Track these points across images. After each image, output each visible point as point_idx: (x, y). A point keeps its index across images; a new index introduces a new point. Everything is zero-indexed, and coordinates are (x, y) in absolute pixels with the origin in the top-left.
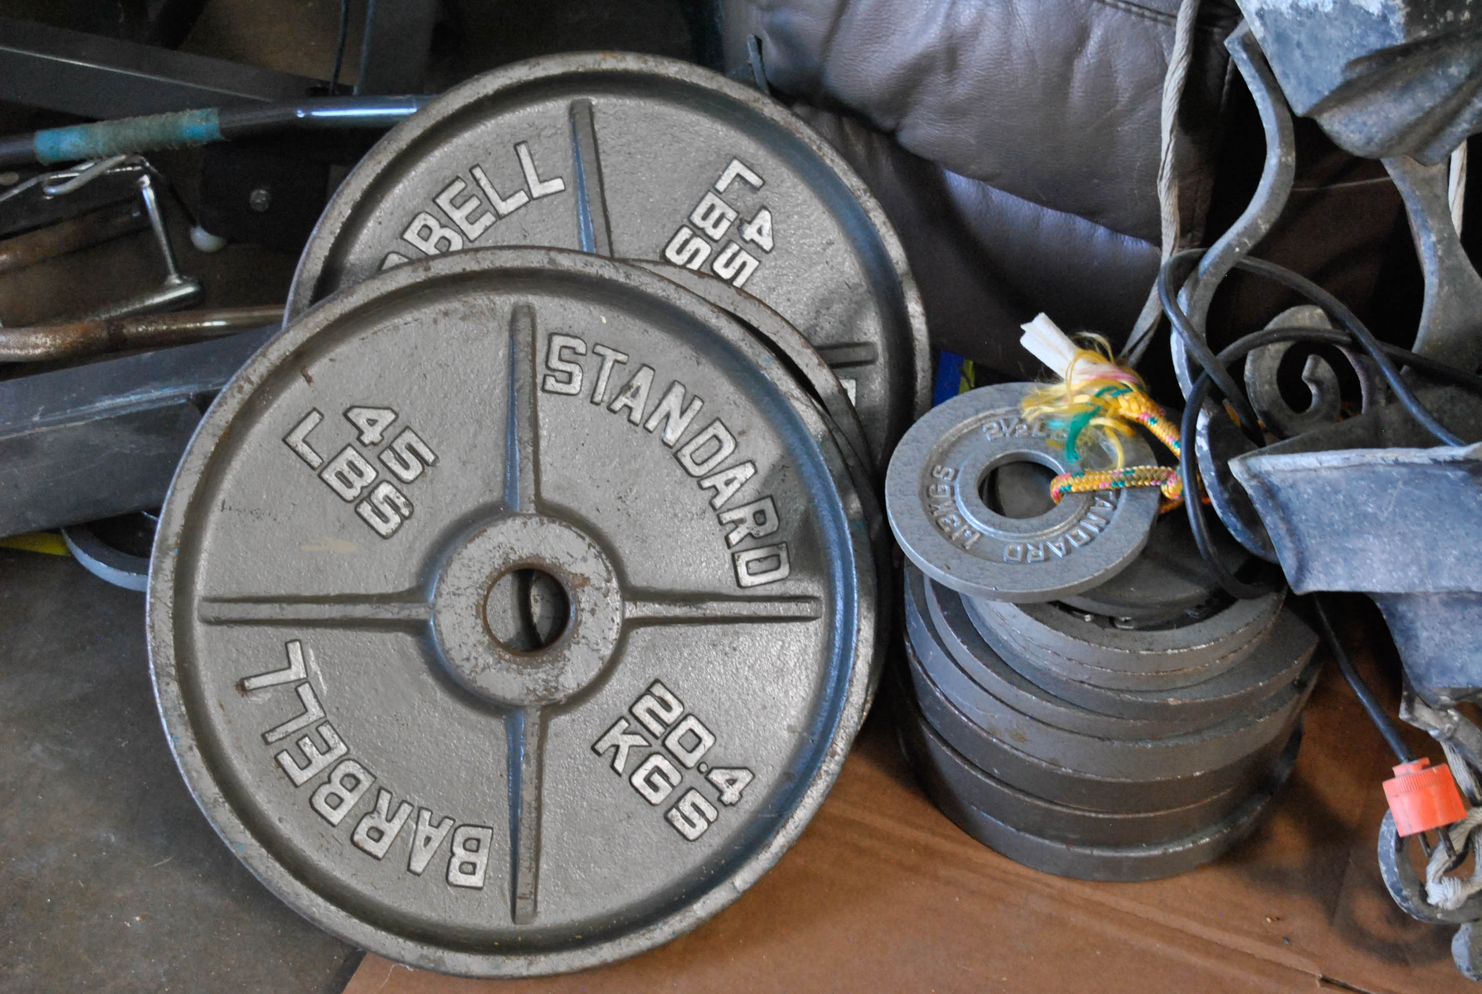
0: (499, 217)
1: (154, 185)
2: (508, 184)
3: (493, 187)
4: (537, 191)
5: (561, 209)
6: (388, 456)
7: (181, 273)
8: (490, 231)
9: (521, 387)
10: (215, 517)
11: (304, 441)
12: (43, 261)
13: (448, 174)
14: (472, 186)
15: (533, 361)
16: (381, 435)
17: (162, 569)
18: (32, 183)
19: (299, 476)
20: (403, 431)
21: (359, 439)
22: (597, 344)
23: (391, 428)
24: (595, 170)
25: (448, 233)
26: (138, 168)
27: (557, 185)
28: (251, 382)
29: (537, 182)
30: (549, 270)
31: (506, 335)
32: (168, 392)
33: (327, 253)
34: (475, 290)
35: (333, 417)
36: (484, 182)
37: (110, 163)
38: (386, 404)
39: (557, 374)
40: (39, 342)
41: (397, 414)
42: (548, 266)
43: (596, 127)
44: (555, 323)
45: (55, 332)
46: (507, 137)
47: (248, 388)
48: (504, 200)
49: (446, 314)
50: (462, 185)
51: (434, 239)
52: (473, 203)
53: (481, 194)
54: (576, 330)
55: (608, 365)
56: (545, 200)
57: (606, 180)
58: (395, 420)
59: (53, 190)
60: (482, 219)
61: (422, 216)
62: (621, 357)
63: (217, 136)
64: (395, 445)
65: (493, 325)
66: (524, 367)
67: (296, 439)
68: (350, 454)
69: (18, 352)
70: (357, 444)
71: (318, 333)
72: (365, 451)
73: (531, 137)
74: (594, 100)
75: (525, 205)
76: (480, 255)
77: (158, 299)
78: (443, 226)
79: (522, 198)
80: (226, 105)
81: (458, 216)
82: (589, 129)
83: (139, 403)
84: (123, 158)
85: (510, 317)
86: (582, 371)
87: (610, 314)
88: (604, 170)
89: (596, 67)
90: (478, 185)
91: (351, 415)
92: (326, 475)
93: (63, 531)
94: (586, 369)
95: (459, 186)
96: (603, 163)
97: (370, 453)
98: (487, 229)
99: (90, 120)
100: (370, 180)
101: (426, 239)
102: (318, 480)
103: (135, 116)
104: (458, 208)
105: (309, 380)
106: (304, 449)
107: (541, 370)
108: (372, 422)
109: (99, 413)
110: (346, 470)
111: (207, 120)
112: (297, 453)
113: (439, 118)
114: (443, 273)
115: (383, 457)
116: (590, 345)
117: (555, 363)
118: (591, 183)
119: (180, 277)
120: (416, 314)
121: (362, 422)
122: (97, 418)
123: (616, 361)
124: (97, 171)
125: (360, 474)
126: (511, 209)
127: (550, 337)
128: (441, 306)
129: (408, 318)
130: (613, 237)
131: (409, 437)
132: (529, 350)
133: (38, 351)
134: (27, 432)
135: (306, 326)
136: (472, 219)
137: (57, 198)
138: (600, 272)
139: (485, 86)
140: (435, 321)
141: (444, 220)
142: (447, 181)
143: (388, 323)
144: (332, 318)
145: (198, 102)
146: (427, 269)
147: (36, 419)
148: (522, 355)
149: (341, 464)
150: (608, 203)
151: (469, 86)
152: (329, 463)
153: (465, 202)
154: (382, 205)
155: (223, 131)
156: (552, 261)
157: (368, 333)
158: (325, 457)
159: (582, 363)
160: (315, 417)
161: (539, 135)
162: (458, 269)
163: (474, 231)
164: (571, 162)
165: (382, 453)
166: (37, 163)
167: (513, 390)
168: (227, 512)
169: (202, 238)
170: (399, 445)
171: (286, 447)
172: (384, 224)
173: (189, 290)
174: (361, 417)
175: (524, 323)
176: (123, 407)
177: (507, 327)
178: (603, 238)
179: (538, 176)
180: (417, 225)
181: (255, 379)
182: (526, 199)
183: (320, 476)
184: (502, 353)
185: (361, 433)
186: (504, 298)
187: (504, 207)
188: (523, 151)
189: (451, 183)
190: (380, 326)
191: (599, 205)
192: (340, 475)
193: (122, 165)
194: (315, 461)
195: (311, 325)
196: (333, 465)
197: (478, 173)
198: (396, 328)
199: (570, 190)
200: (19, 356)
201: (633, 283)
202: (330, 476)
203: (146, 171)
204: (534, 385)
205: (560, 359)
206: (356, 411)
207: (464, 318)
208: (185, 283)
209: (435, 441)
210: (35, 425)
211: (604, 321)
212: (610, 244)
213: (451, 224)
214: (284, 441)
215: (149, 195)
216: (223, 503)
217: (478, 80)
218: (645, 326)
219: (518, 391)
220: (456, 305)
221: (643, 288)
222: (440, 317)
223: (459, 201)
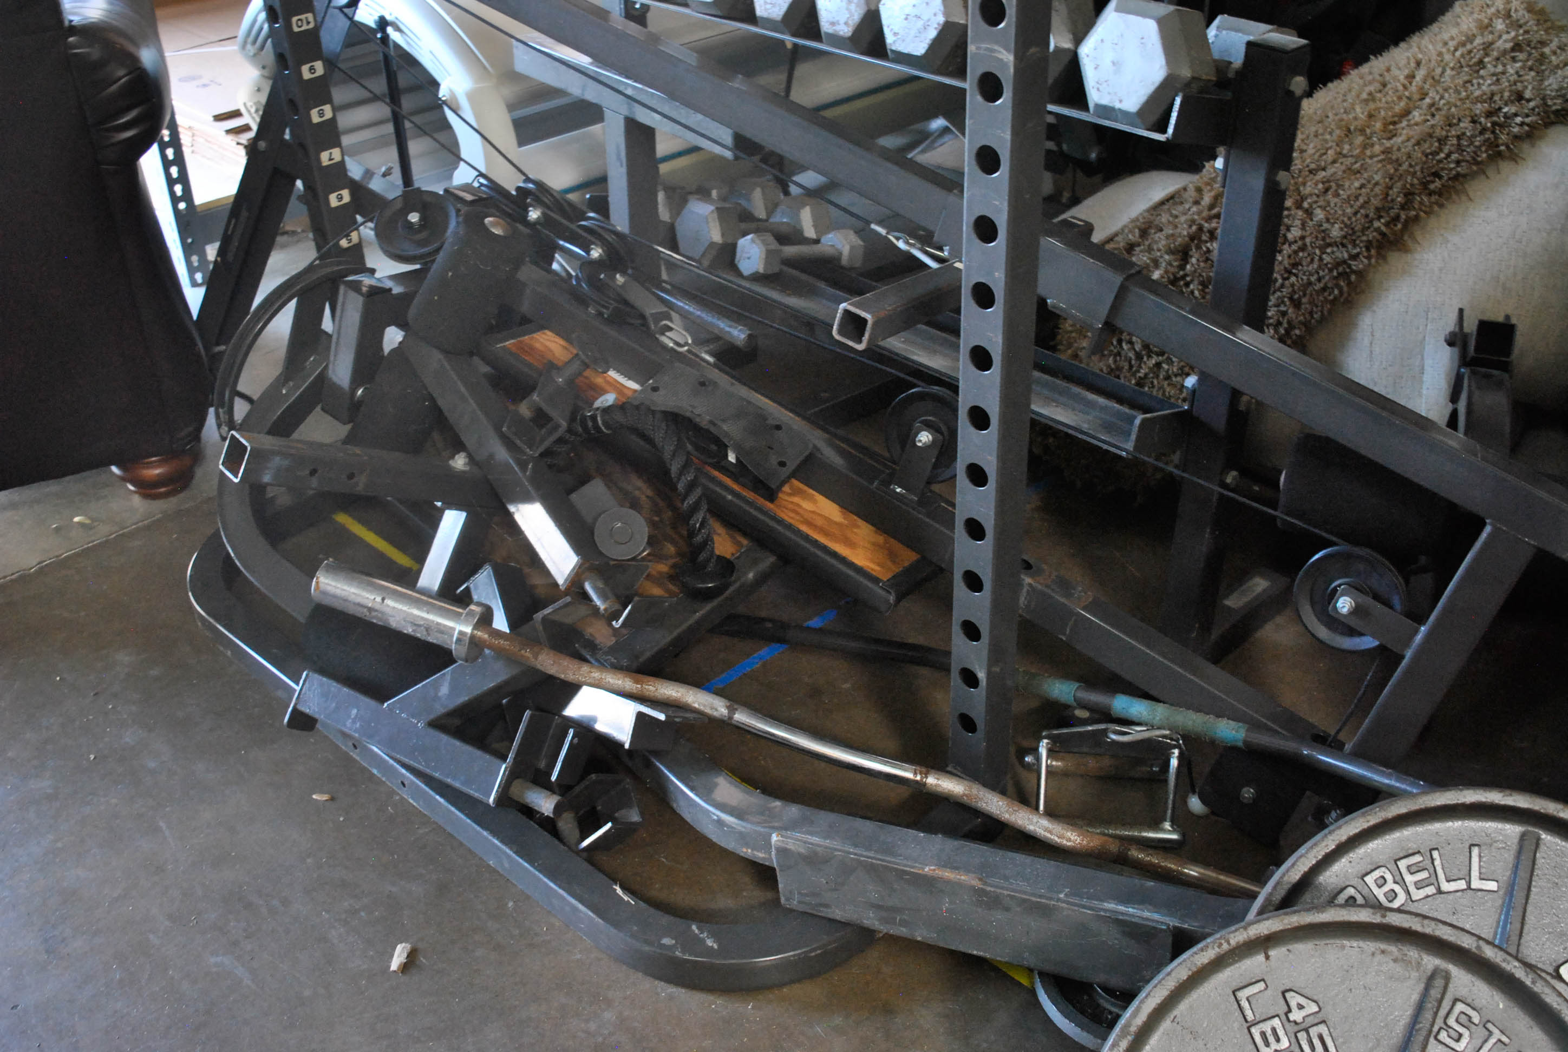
0: (1440, 892)
1: (1180, 758)
2: (1455, 871)
3: (1443, 869)
4: (1476, 884)
5: (1489, 904)
6: (1302, 1036)
7: (1173, 823)
8: (1429, 899)
9: (1420, 1029)
10: (1166, 1025)
11: (1248, 999)
12: (1082, 776)
13: (1413, 847)
14: (1428, 862)
15: (1436, 1014)
16: (1304, 1018)
17: (1118, 1045)
18: (1102, 726)
19: (1234, 1022)
20: (1320, 1023)
21: (1286, 1014)
22: (1488, 1021)
23: (1312, 1017)
24: (1526, 887)
25: (1397, 888)
26: (1174, 743)
27: (1492, 886)
28: (1229, 943)
29: (1477, 878)
30: (1474, 954)
31: (1422, 986)
32: (1156, 916)
33: (1306, 869)
34: (1411, 944)
35: (1273, 993)
36: (1437, 862)
37: (1158, 732)
38: (1315, 998)
39: (1450, 1030)
40: (1072, 838)
41: (1320, 1009)
42: (1474, 950)
43: (1538, 855)
44: (1463, 992)
45: (1084, 837)
46: (1466, 837)
47: (1225, 947)
48: (1448, 881)
49: (1383, 952)
50: (1421, 859)
51: (1386, 888)
52: (1424, 875)
53: (1432, 870)
54: (1477, 1004)
55: (1492, 1041)
56: (1479, 893)
57: (1532, 896)
58: (1316, 1013)
59: (1114, 737)
60: (1427, 889)
61: (1383, 869)
62: (1504, 1039)
63: (1240, 744)
64: (1311, 1030)
65: (1414, 974)
66: (1428, 1015)
67: (1242, 995)
68: (1276, 1022)
69: (1056, 839)
70: (1284, 1018)
71: (1288, 930)
72: (1287, 1025)
73: (1485, 844)
74: (1543, 836)
75: (1463, 890)
76: (1426, 922)
77: (1152, 835)
78: (1395, 882)
79: (1462, 885)
80: (1254, 725)
81: (1410, 879)
82: (1532, 854)
83: (1133, 916)
84: (1167, 732)
85: (1429, 974)
86: (1471, 1036)
87: (1508, 1003)
88: (1533, 889)
89: (1555, 813)
90: (1433, 863)
91: (1288, 995)
92: (1253, 1030)
93: (1036, 972)
94: (1474, 1036)
95: (1417, 858)
96: (1534, 883)
97: (1291, 1028)
98: (1427, 896)
99: (1157, 700)
100: (1357, 831)
101: (1380, 887)
102: (1246, 1031)
103: (1188, 708)
104: (1412, 874)
105: (1267, 958)
106: (1245, 1004)
107: (1439, 1022)
108: (1301, 1007)
109: (1105, 910)
110: (1269, 1033)
111: (1237, 731)
112: (1239, 1005)
113: (1423, 807)
114: (1394, 924)
115: (1299, 1035)
116: (1484, 1020)
117: (1451, 1021)
118: (1519, 896)
119: (1172, 826)
120: (1361, 943)
121: (1293, 1004)
122: (1102, 913)
123: (1500, 1040)
124: (1147, 735)
125: (1278, 1040)
126: (1451, 889)
127: (1456, 1000)
128: (1383, 946)
129: (1355, 944)
130: (1522, 941)
131: (1322, 1029)
132: (1436, 1004)
133: (1069, 844)
134: (1053, 903)
135: (1282, 921)
136: (1419, 885)
137: (1113, 741)
138: (1513, 971)
139: (1465, 797)
140: (1373, 954)
141: (1398, 878)
142: (1410, 851)
143: (1338, 942)
144: (1302, 923)
145: (1235, 717)
146: (1384, 916)
147: (1062, 896)
148: (1430, 1005)
149: (1267, 1027)
150: (1527, 914)
151: (1453, 792)
152: (1259, 1022)
153: (1418, 871)
154: (1357, 851)
155: (1245, 742)
156: (1478, 947)
157: (1322, 943)
158: (1258, 1016)
159: (1473, 1030)
160: (1261, 985)
161: (1491, 845)
162: (1406, 925)
163: (1417, 894)
164: (1508, 873)
165: (1299, 1031)
166: (1110, 714)
167: (1413, 1028)
168: (1175, 1024)
169: (1195, 804)
170: (1314, 1032)
171: (1233, 997)
172: (1353, 864)
173: (1174, 837)
174: (1294, 999)
175: (1439, 982)
176: (1122, 914)
177: (1425, 981)
178: (1514, 938)
179: (1480, 873)
180: (1377, 874)
181: (1233, 942)
182: (1465, 887)
183: (1249, 1028)
184: (1415, 997)
185: (1290, 1010)
186: (1430, 958)
187: (1446, 886)
188: (1475, 851)
189: (1413, 854)
190: (1332, 941)
191: (1520, 910)
192: (1263, 1034)
193: (1165, 737)
194: (1250, 1016)
195: (1286, 921)
196: (1261, 1025)
197: (1435, 854)
198: (1343, 947)
199: (1501, 893)
200: (1056, 842)
201: (1536, 989)
202: (1255, 1031)
203: (1178, 746)
204: (1430, 1031)
205: (1457, 1021)
206: (1292, 994)
207: (1395, 961)
208: (1174, 831)
209: (1341, 1040)
210: (1059, 900)
211: (1501, 1006)
212: (1519, 945)
213: (1402, 883)
214: (1234, 992)
215: (1174, 762)
216: (1175, 1017)
217: (1461, 790)
218: (1532, 1023)
219: (1417, 1031)
220: (1393, 949)
221: (1543, 996)
222: (1378, 952)
223: (1414, 869)
